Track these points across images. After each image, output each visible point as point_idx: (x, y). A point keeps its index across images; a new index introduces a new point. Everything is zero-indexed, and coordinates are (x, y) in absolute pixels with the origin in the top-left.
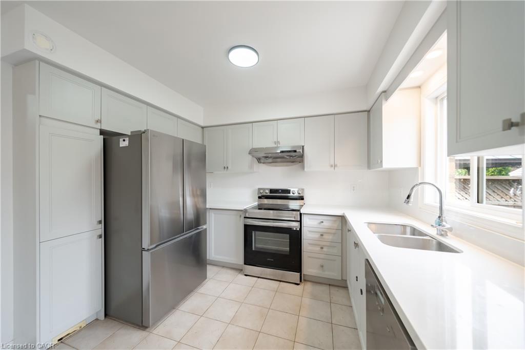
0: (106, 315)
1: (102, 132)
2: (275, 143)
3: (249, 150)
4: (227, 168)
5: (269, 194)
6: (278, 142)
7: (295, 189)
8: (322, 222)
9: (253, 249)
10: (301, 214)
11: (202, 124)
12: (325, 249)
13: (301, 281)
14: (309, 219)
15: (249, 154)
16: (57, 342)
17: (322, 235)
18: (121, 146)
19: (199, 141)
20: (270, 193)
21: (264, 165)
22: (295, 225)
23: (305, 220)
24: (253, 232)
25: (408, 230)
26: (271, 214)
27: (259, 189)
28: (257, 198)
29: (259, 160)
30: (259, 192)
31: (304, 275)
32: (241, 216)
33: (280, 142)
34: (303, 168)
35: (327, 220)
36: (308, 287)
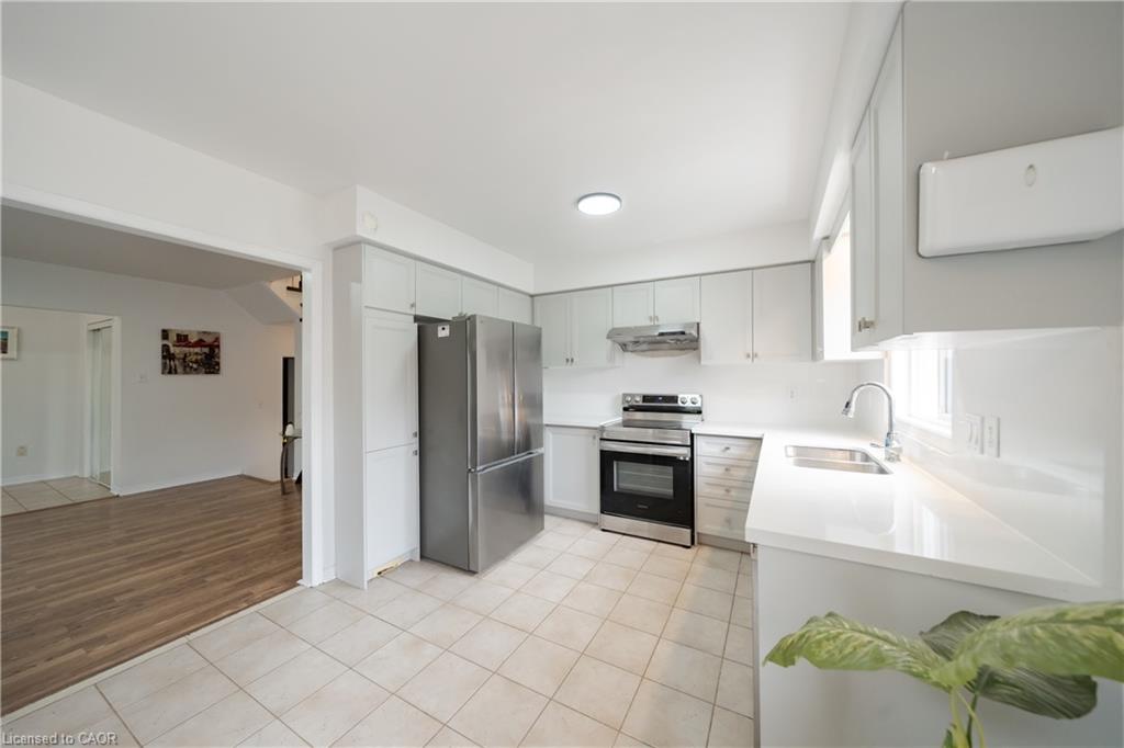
0: (422, 557)
1: (417, 319)
2: (651, 318)
3: (607, 332)
4: (572, 360)
5: (641, 404)
6: (656, 318)
7: (686, 396)
8: (728, 448)
9: (615, 489)
10: (692, 435)
11: (532, 292)
12: (733, 493)
13: (693, 543)
14: (708, 443)
15: (608, 337)
16: (376, 575)
17: (727, 470)
18: (440, 336)
19: (526, 320)
20: (644, 401)
21: (633, 355)
22: (683, 453)
23: (699, 444)
24: (615, 463)
25: (858, 456)
26: (649, 434)
27: (625, 395)
28: (621, 410)
29: (624, 347)
30: (624, 401)
31: (698, 534)
32: (594, 438)
33: (660, 317)
34: (699, 358)
35: (738, 446)
36: (705, 552)
